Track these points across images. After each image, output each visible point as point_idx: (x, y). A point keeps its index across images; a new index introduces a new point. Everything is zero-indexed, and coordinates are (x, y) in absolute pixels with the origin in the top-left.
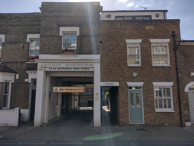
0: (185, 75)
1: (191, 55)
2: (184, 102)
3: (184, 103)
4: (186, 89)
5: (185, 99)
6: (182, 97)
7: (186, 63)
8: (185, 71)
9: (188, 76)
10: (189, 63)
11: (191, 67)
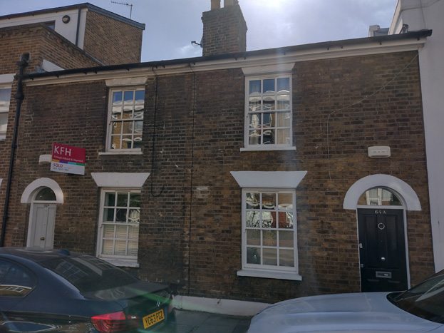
0: (29, 160)
1: (50, 109)
2: (15, 229)
3: (15, 231)
4: (25, 198)
5: (18, 221)
6: (13, 216)
7: (36, 132)
8: (31, 151)
9: (33, 163)
10: (41, 131)
11: (44, 141)
